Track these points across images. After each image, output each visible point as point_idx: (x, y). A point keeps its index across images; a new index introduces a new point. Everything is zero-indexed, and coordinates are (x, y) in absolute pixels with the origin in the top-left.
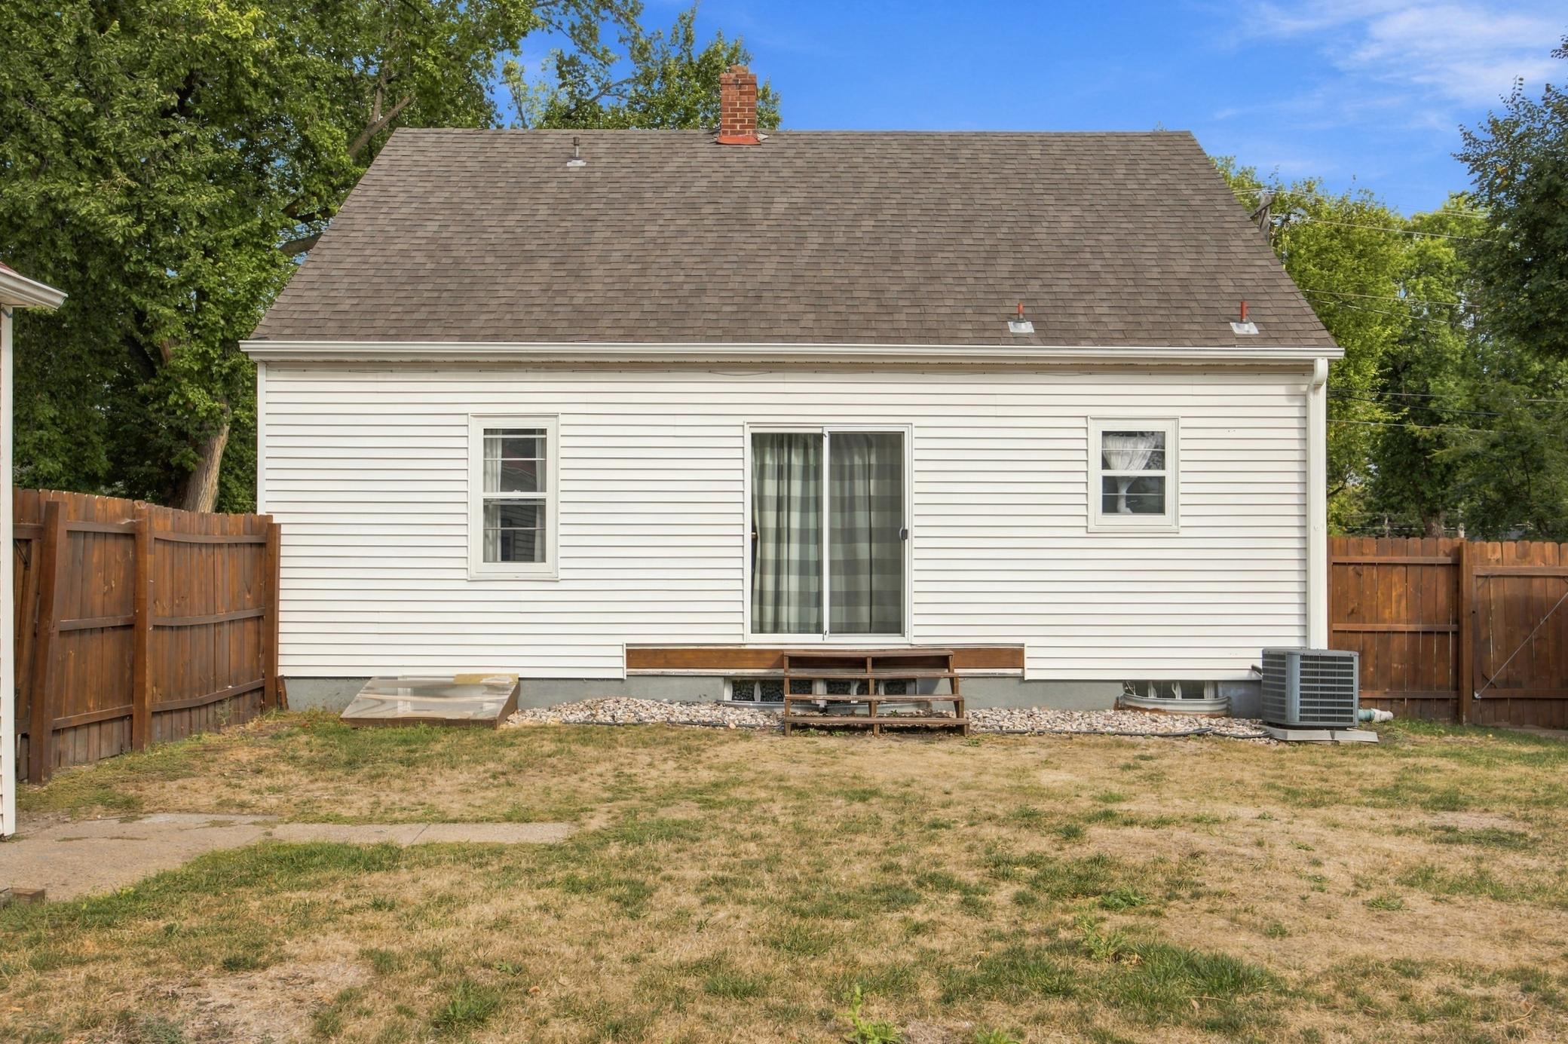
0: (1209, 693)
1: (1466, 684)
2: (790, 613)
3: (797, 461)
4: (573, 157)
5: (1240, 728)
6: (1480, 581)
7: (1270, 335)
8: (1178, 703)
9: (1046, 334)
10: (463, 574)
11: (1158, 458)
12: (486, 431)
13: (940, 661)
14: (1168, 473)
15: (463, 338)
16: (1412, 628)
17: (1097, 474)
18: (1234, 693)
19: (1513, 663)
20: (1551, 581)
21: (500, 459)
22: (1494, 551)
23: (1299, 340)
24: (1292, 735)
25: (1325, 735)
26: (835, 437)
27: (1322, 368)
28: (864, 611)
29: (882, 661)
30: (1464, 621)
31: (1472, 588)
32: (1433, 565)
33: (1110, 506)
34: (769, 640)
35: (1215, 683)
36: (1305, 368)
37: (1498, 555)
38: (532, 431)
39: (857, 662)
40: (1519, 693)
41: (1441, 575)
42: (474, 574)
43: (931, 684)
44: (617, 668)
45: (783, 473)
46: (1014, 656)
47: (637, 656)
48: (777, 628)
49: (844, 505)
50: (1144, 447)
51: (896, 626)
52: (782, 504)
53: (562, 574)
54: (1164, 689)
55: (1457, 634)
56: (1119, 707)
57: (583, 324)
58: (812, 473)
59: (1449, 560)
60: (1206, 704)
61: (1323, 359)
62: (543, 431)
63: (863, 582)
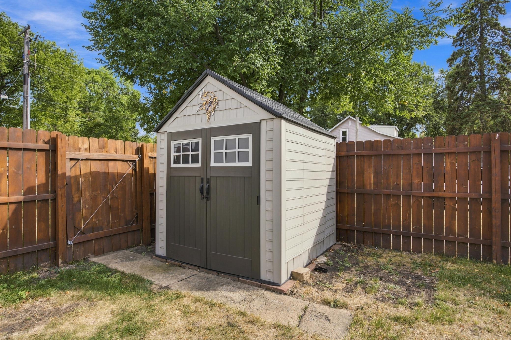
1: (61, 235)
6: (73, 162)
16: (13, 198)
19: (96, 216)
20: (119, 163)
22: (83, 143)
30: (59, 191)
31: (65, 167)
32: (34, 150)
37: (86, 146)
40: (101, 233)
41: (41, 158)
55: (54, 200)
59: (47, 147)
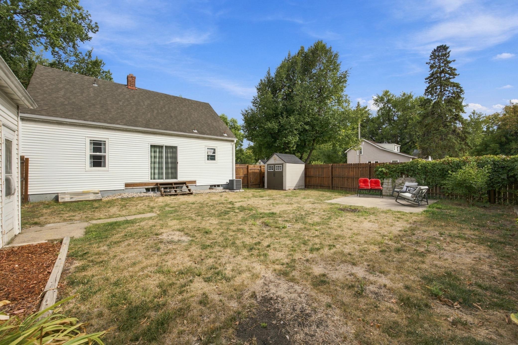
0: (221, 186)
1: (249, 183)
2: (156, 176)
3: (158, 150)
4: (94, 84)
5: (227, 191)
7: (229, 136)
8: (217, 188)
9: (199, 132)
10: (84, 170)
11: (214, 153)
12: (90, 140)
13: (184, 183)
14: (216, 154)
15: (85, 120)
16: (243, 176)
17: (206, 154)
18: (224, 186)
19: (253, 180)
20: (257, 170)
21: (92, 146)
23: (232, 137)
24: (235, 191)
25: (238, 191)
26: (166, 147)
27: (235, 141)
28: (170, 175)
29: (176, 184)
30: (249, 175)
31: (250, 171)
32: (245, 168)
33: (208, 159)
34: (153, 181)
35: (222, 185)
36: (233, 141)
37: (252, 167)
38: (101, 141)
39: (171, 184)
40: (254, 184)
42: (87, 170)
43: (182, 187)
44: (123, 187)
45: (155, 152)
46: (195, 182)
47: (127, 185)
48: (154, 179)
49: (167, 158)
50: (212, 151)
51: (176, 178)
52: (155, 157)
53: (110, 170)
54: (215, 186)
55: (248, 177)
56: (210, 189)
57: (113, 121)
58: (161, 152)
59: (247, 167)
60: (221, 188)
61: (235, 140)
62: (105, 141)
63: (170, 171)
